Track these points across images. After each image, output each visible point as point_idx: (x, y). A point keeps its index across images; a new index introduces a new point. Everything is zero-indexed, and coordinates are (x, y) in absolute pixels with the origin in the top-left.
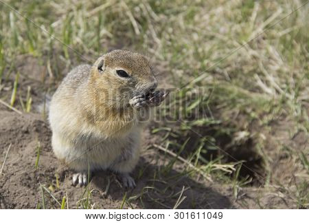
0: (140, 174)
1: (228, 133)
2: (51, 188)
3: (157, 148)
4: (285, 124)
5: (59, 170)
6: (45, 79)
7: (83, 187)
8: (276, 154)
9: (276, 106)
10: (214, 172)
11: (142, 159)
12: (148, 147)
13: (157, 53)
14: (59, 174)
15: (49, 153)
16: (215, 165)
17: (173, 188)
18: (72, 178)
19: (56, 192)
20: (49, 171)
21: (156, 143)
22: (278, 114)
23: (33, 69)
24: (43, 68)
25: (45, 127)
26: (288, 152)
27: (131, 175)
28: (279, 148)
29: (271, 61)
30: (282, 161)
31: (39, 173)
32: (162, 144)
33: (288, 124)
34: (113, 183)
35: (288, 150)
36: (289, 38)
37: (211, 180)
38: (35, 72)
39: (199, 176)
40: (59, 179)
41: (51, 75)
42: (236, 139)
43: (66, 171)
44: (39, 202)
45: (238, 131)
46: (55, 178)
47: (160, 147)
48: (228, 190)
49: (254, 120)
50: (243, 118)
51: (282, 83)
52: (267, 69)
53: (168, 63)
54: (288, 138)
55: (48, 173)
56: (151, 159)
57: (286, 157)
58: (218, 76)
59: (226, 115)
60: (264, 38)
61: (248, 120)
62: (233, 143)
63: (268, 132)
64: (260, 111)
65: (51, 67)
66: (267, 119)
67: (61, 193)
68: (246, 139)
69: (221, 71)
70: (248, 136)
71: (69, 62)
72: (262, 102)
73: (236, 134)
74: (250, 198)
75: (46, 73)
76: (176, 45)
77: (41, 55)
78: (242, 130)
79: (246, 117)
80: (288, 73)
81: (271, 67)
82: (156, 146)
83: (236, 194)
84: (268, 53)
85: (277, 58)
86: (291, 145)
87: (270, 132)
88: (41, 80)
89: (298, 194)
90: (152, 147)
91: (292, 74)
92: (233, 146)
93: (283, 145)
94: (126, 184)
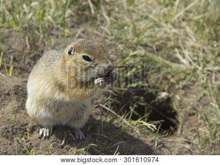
0: (89, 129)
1: (154, 93)
2: (23, 139)
3: (102, 107)
4: (194, 89)
5: (30, 125)
6: (24, 49)
7: (47, 139)
8: (186, 112)
9: (189, 74)
10: (141, 127)
11: (91, 116)
12: (95, 106)
13: (106, 29)
14: (30, 128)
15: (23, 111)
16: (142, 122)
17: (111, 140)
18: (39, 132)
19: (27, 142)
20: (23, 126)
21: (101, 103)
22: (190, 80)
23: (15, 40)
24: (23, 40)
25: (22, 90)
26: (195, 112)
27: (82, 130)
28: (189, 107)
29: (187, 38)
30: (190, 118)
31: (15, 127)
32: (106, 104)
33: (196, 88)
34: (68, 136)
35: (195, 109)
36: (201, 21)
37: (139, 133)
38: (17, 43)
39: (131, 129)
40: (29, 132)
41: (28, 46)
42: (159, 97)
43: (35, 126)
44: (14, 150)
45: (161, 92)
46: (26, 131)
47: (104, 106)
48: (150, 142)
49: (173, 84)
50: (165, 82)
51: (194, 56)
52: (184, 44)
53: (113, 37)
54: (196, 100)
55: (22, 127)
56: (97, 116)
57: (194, 114)
58: (149, 49)
59: (153, 79)
60: (183, 20)
61: (168, 84)
62: (157, 100)
63: (182, 94)
64: (176, 78)
65: (29, 40)
66: (182, 83)
67: (31, 144)
68: (166, 98)
69: (151, 45)
70: (168, 96)
71: (42, 36)
72: (179, 70)
73: (159, 94)
74: (166, 147)
75: (25, 44)
76: (120, 23)
77: (22, 29)
78: (164, 91)
79: (167, 81)
80: (199, 49)
81: (187, 43)
82: (101, 105)
83: (156, 144)
84: (185, 32)
85: (192, 37)
86: (198, 105)
87: (183, 95)
88: (21, 50)
89: (200, 147)
90: (99, 107)
91: (202, 49)
92: (157, 102)
93: (192, 106)
94: (77, 137)
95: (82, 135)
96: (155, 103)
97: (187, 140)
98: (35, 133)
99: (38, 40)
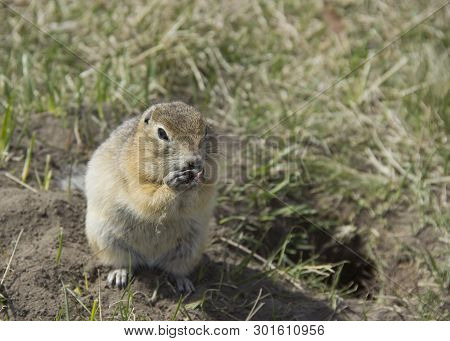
1: (327, 227)
2: (77, 290)
3: (226, 242)
4: (407, 216)
5: (89, 267)
6: (70, 147)
7: (122, 289)
8: (393, 257)
9: (394, 191)
10: (305, 277)
11: (205, 256)
12: (213, 241)
13: (229, 117)
14: (89, 272)
16: (306, 267)
19: (84, 295)
20: (75, 268)
21: (225, 236)
22: (397, 202)
23: (53, 133)
24: (68, 131)
25: (70, 209)
26: (409, 254)
28: (398, 247)
29: (390, 130)
30: (401, 266)
31: (60, 270)
32: (233, 238)
33: (410, 216)
34: (163, 286)
35: (409, 250)
36: (414, 99)
37: (301, 288)
38: (56, 137)
39: (283, 281)
40: (88, 279)
41: (79, 141)
42: (338, 235)
43: (99, 267)
44: (60, 308)
45: (341, 225)
46: (83, 278)
47: (230, 242)
49: (364, 210)
50: (348, 207)
51: (404, 161)
52: (384, 141)
53: (243, 129)
54: (410, 234)
55: (72, 271)
56: (216, 257)
57: (408, 260)
58: (314, 149)
59: (325, 202)
60: (381, 100)
61: (354, 209)
62: (333, 242)
63: (382, 226)
64: (371, 198)
65: (79, 131)
66: (381, 209)
67: (91, 298)
68: (352, 236)
69: (318, 142)
70: (355, 232)
71: (104, 125)
72: (376, 185)
73: (338, 229)
74: (354, 313)
75: (72, 138)
76: (255, 106)
77: (65, 114)
78: (347, 223)
79: (352, 205)
80: (413, 148)
81: (389, 138)
82: (224, 239)
83: (335, 305)
84: (385, 119)
85: (398, 127)
86: (414, 244)
87: (385, 227)
88: (66, 148)
89: (420, 308)
90: (219, 242)
91: (418, 149)
92: (334, 247)
93: (403, 244)
94: (181, 288)
95: (189, 285)
96: (330, 249)
97: (395, 298)
98: (99, 280)
99: (97, 132)
